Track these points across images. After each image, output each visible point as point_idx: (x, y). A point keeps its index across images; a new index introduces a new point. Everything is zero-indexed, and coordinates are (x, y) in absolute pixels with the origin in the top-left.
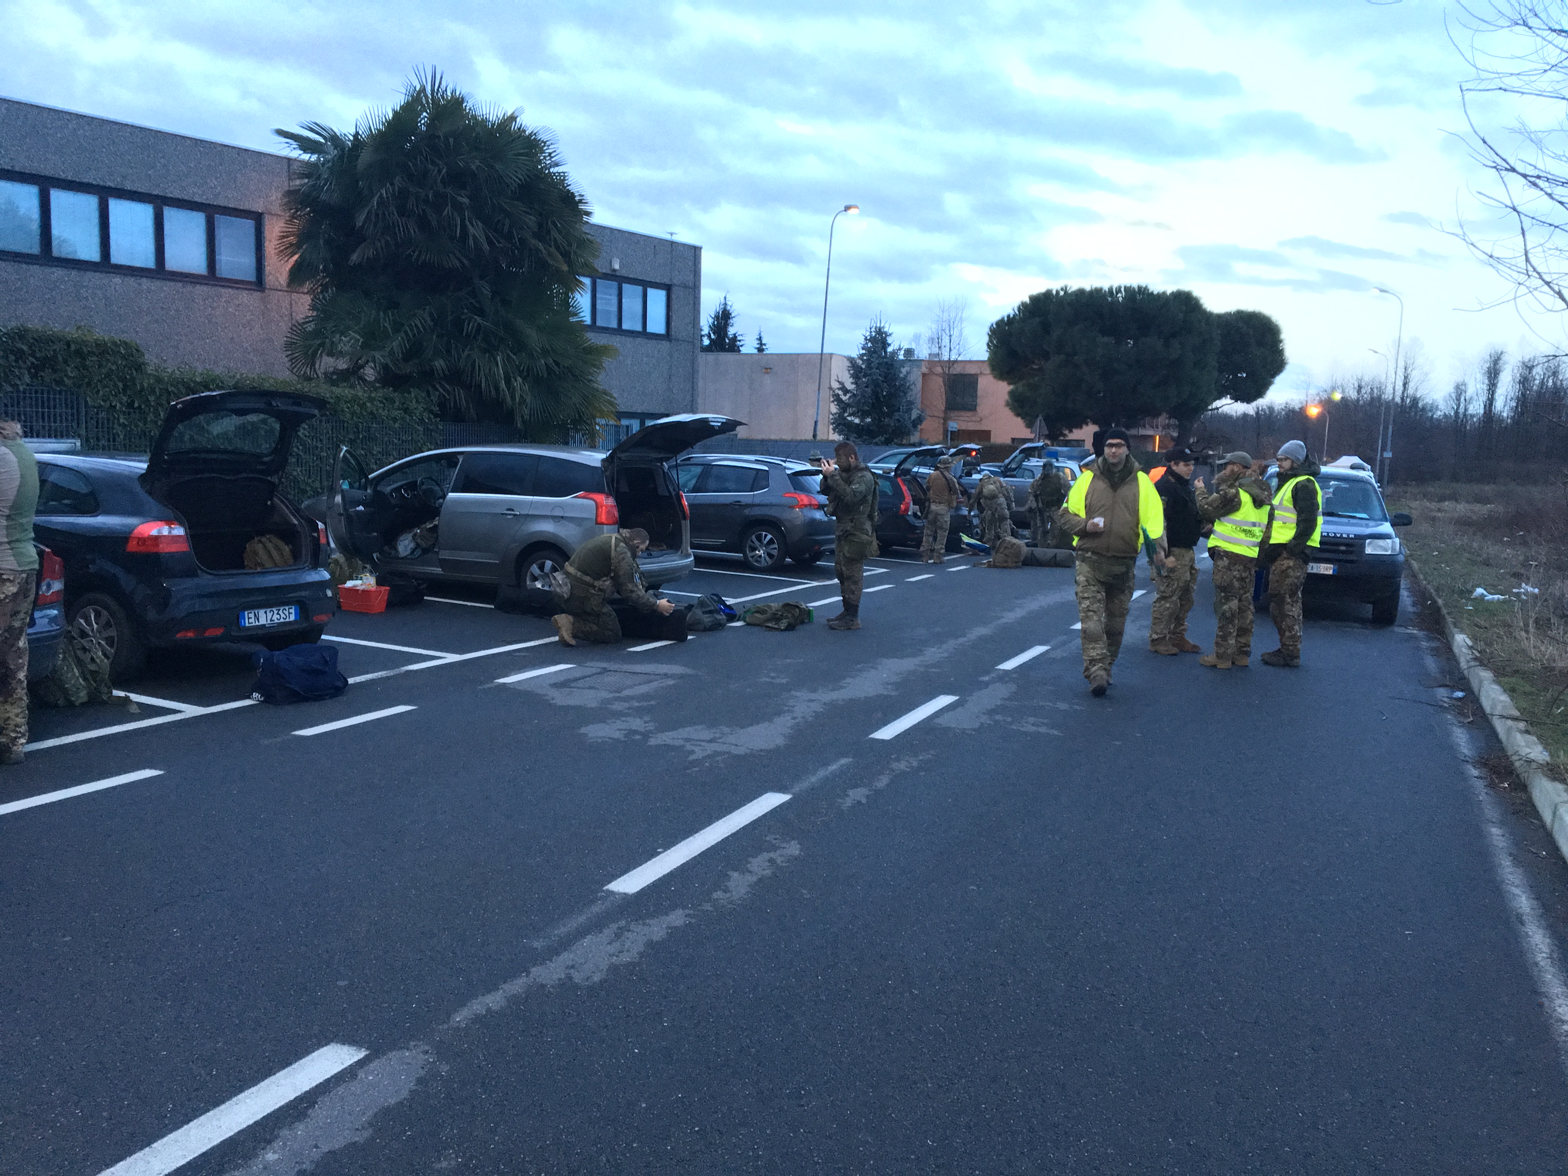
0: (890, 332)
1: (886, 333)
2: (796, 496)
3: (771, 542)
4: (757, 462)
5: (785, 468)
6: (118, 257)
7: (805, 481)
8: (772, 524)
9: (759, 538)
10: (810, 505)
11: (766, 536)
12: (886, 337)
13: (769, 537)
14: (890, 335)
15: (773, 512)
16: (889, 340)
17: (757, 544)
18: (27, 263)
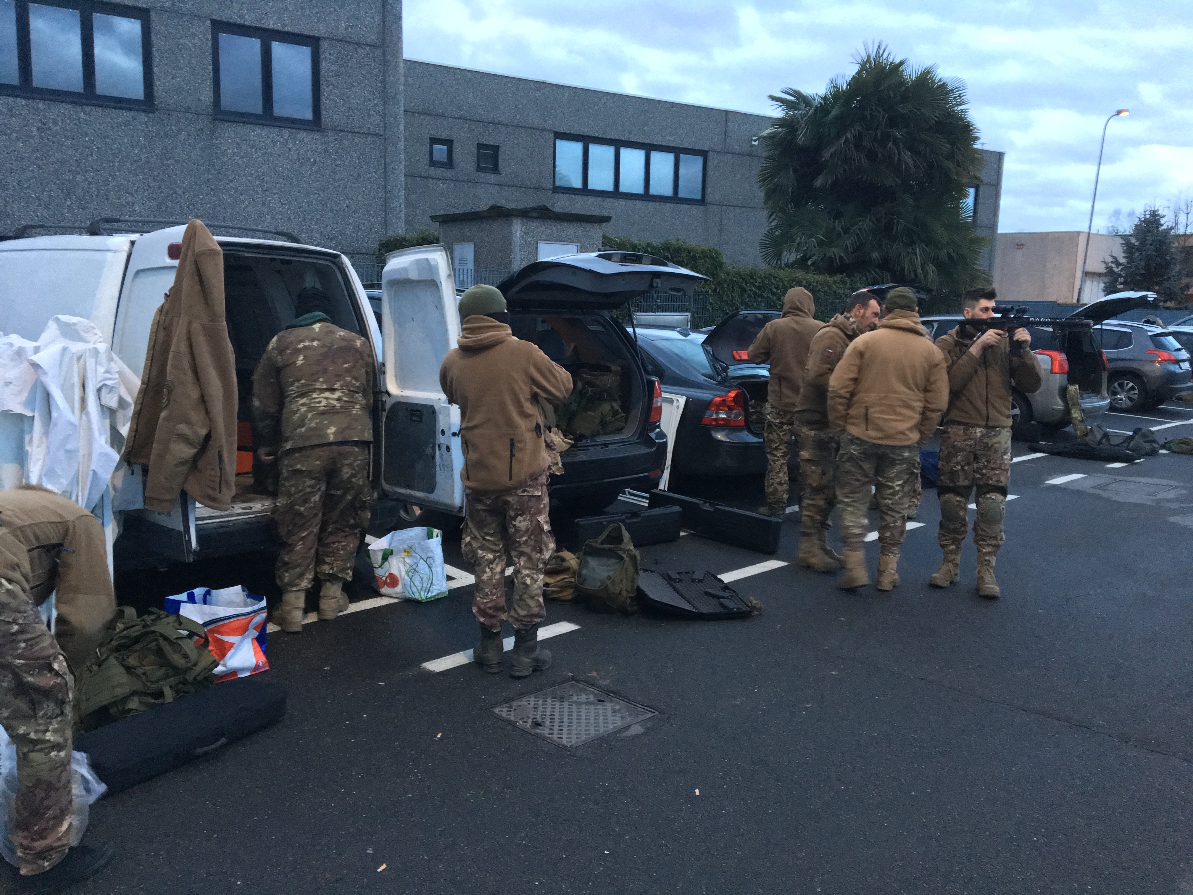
0: (1164, 214)
1: (1158, 215)
2: (1157, 353)
3: (1132, 388)
4: (1120, 325)
5: (1147, 331)
6: (624, 188)
7: (1165, 341)
8: (1135, 375)
9: (1121, 386)
10: (1169, 360)
11: (1128, 384)
12: (1159, 219)
13: (1131, 384)
14: (1164, 216)
15: (1135, 365)
16: (1162, 221)
17: (1119, 389)
18: (575, 194)
